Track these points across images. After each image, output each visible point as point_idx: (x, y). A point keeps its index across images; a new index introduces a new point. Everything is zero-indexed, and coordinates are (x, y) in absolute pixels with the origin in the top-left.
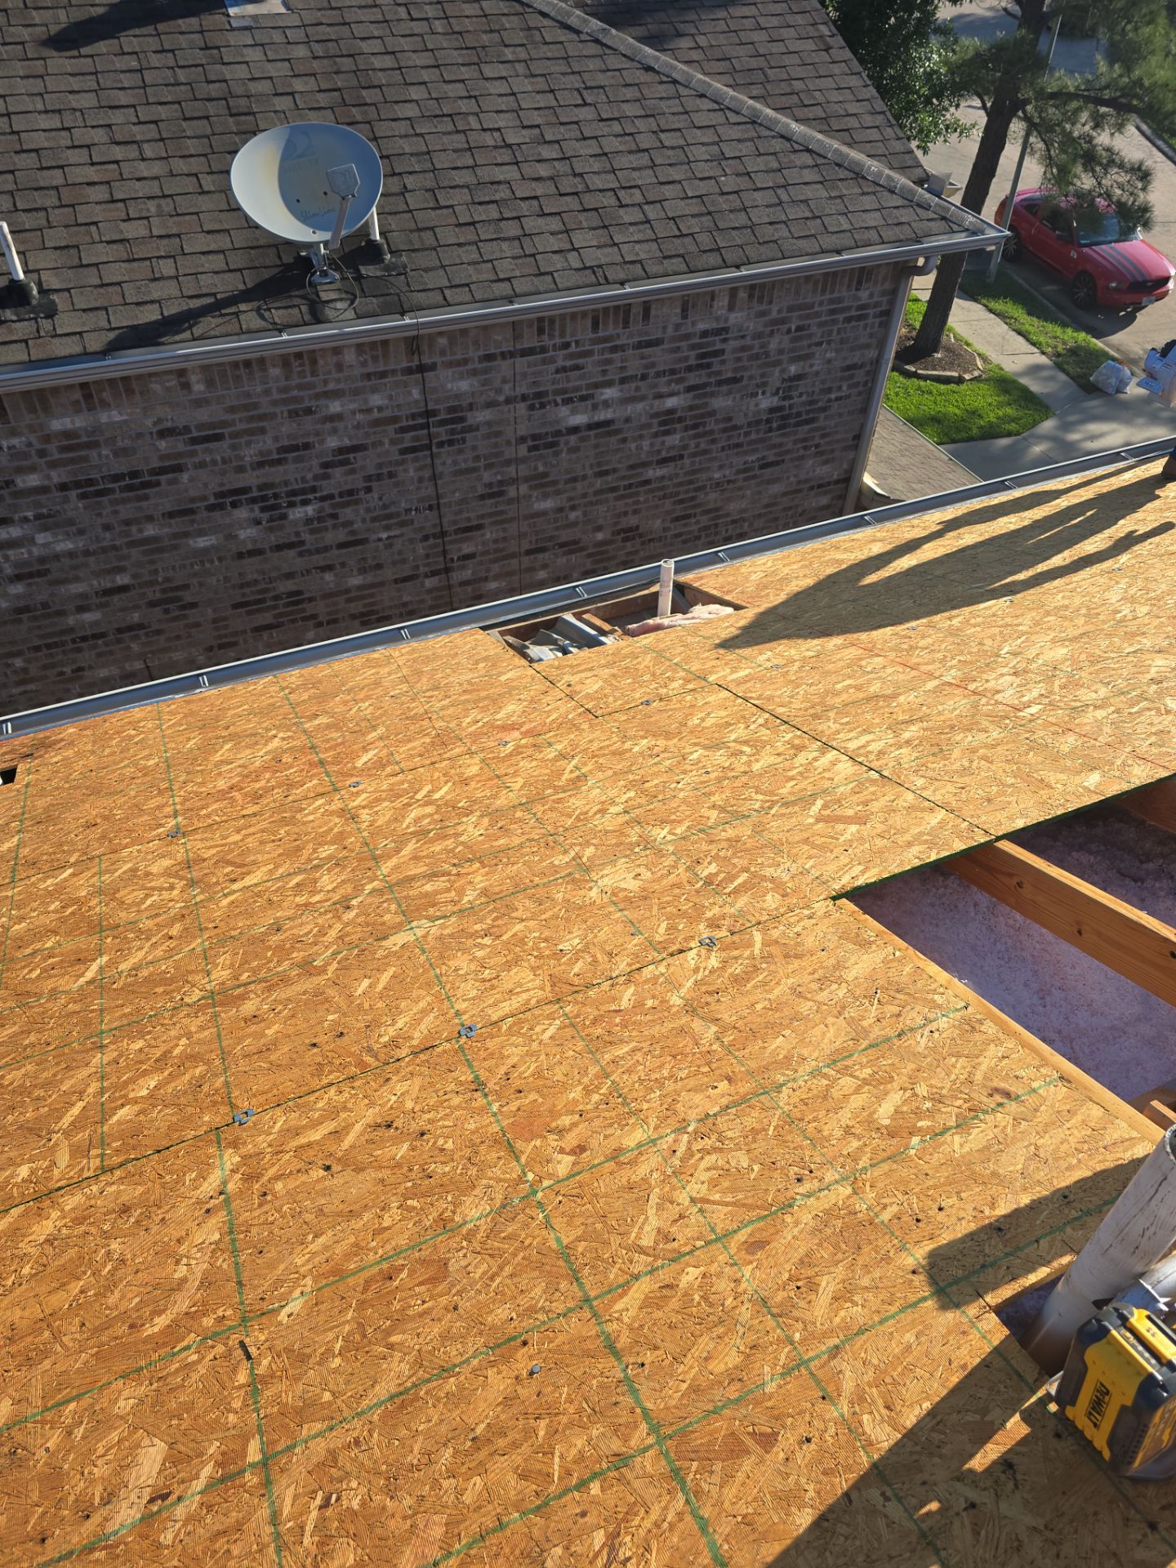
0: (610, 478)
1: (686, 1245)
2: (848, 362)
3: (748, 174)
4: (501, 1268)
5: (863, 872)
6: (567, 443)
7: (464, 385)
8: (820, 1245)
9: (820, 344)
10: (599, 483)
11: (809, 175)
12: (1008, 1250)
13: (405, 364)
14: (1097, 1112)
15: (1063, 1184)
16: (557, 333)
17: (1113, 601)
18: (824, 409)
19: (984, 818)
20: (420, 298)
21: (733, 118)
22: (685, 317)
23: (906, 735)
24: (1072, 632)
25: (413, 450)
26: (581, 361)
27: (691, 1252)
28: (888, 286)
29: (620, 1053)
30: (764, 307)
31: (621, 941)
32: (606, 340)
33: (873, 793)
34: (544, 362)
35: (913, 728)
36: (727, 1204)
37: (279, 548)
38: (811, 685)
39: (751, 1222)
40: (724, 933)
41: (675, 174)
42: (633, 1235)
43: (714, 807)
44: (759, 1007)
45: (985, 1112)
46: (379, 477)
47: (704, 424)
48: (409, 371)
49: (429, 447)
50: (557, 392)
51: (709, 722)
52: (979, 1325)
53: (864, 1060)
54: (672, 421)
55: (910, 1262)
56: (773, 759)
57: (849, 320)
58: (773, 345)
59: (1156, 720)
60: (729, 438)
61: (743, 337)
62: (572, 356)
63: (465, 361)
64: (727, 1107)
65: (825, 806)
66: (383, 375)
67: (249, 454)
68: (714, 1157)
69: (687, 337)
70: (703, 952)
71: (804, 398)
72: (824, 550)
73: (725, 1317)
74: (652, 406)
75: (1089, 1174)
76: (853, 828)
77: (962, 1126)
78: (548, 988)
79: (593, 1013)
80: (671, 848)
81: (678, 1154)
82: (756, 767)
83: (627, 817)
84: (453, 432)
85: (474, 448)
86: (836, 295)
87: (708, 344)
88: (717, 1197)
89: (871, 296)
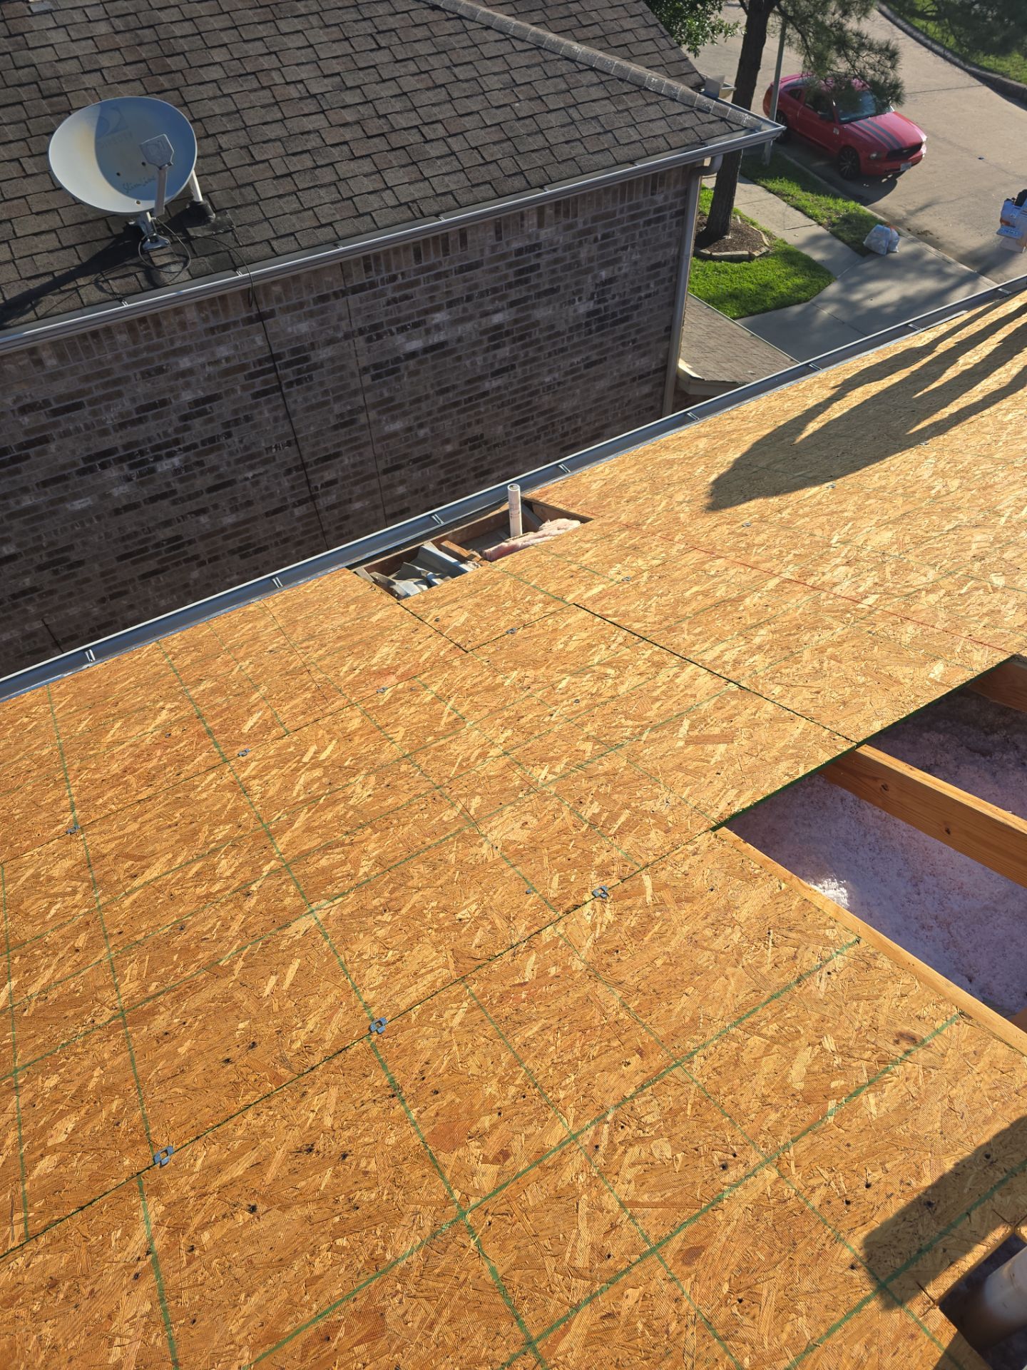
0: (451, 394)
1: (621, 1260)
2: (653, 262)
3: (540, 97)
4: (439, 1313)
5: (738, 796)
6: (407, 368)
7: (304, 327)
8: (755, 1244)
9: (625, 248)
10: (441, 400)
11: (596, 93)
12: (941, 1228)
13: (245, 315)
14: (1002, 1051)
15: (984, 1141)
16: (383, 268)
17: (926, 477)
18: (636, 307)
19: (843, 724)
20: (249, 252)
21: (519, 46)
22: (499, 239)
23: (757, 640)
24: (894, 514)
25: (264, 393)
26: (408, 291)
27: (629, 1268)
28: (680, 187)
29: (530, 1033)
30: (570, 221)
31: (517, 901)
32: (429, 268)
33: (735, 707)
34: (375, 296)
35: (762, 632)
36: (656, 1206)
37: (153, 499)
38: (661, 596)
39: (683, 1225)
40: (614, 881)
41: (473, 105)
42: (568, 1255)
43: (587, 739)
44: (659, 962)
45: (895, 1063)
46: (237, 422)
47: (530, 335)
48: (250, 321)
49: (279, 388)
50: (391, 322)
51: (572, 646)
52: (926, 1325)
53: (769, 1014)
54: (501, 335)
55: (847, 1254)
56: (636, 680)
57: (648, 223)
58: (583, 254)
59: (986, 599)
60: (554, 344)
61: (555, 250)
62: (400, 287)
63: (301, 305)
64: (643, 1087)
65: (692, 727)
66: (225, 327)
67: (110, 418)
68: (636, 1149)
69: (503, 256)
70: (598, 905)
71: (617, 299)
72: (655, 451)
73: (671, 1347)
74: (480, 325)
75: (1006, 1125)
76: (722, 748)
77: (874, 1082)
78: (452, 966)
79: (497, 988)
80: (553, 789)
81: (601, 1148)
82: (622, 690)
83: (507, 759)
84: (299, 371)
85: (321, 384)
86: (634, 202)
87: (524, 261)
88: (646, 1198)
89: (666, 198)
